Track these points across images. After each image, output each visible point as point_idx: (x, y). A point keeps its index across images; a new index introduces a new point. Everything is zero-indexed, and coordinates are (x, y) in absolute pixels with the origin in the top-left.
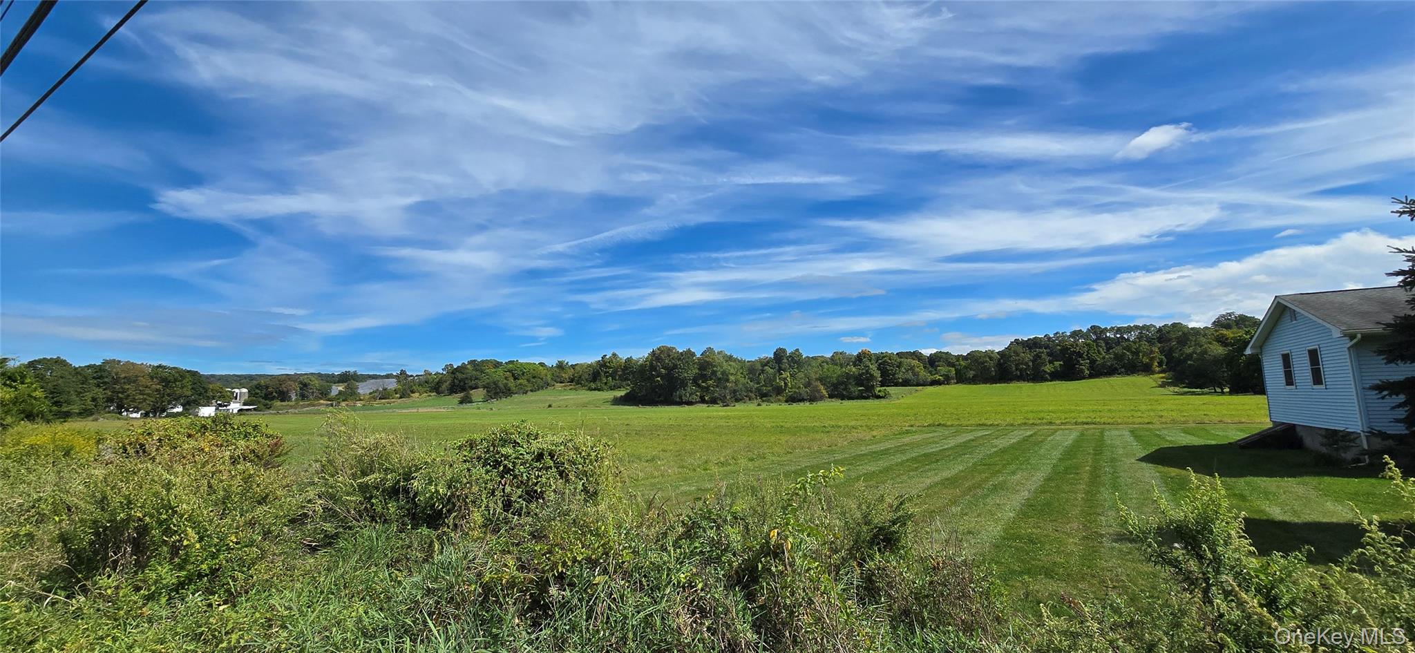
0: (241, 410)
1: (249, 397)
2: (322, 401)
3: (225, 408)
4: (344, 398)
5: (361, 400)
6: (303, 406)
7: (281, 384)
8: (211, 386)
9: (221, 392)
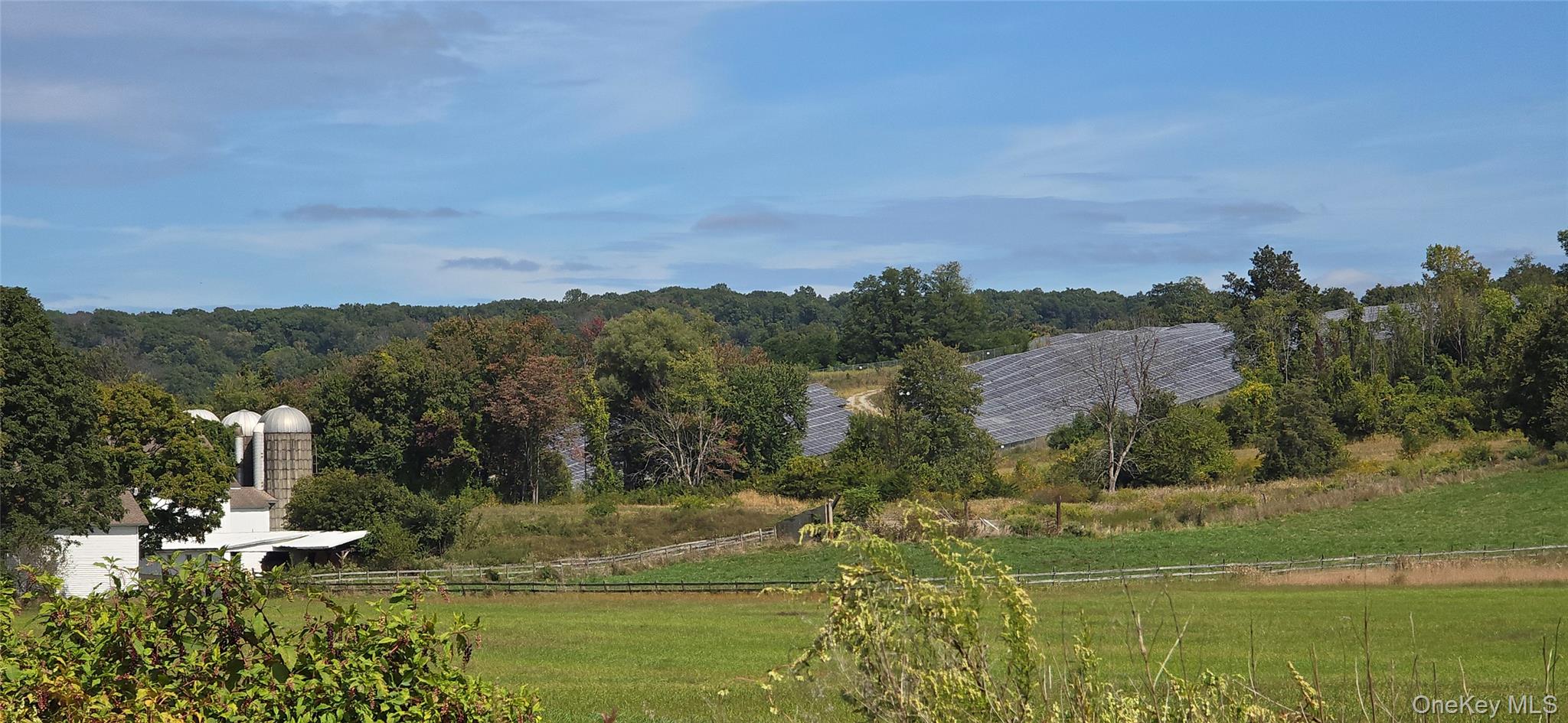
0: (277, 558)
1: (319, 465)
2: (750, 500)
3: (191, 543)
4: (888, 474)
5: (994, 489)
6: (640, 535)
7: (490, 378)
8: (104, 393)
9: (161, 434)
